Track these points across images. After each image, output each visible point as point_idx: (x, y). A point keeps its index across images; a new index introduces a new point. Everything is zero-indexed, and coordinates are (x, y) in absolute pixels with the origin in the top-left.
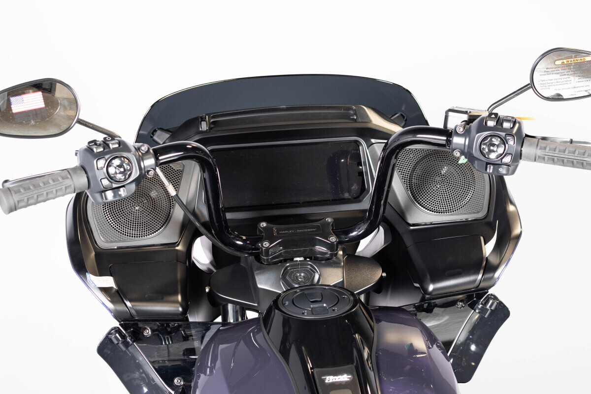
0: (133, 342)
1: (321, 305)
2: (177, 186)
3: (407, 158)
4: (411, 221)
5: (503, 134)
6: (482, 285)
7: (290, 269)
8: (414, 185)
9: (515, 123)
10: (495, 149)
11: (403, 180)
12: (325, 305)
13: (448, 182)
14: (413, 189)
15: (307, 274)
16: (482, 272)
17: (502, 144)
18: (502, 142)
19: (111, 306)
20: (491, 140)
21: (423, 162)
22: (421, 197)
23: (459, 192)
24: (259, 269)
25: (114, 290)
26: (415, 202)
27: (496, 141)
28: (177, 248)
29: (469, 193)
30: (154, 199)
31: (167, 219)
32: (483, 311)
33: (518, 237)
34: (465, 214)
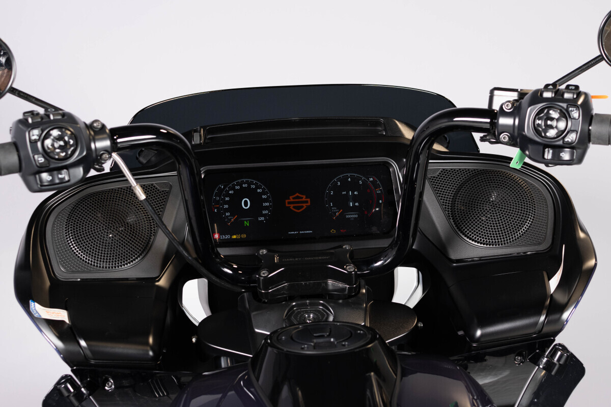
0: (90, 395)
1: (327, 339)
2: (162, 210)
3: (448, 180)
4: (454, 256)
5: (564, 105)
6: (546, 330)
7: (296, 310)
8: (458, 212)
9: (579, 94)
10: (554, 123)
11: (444, 207)
12: (332, 340)
13: (501, 207)
14: (456, 216)
15: (317, 315)
16: (545, 312)
17: (564, 117)
18: (562, 114)
19: (60, 344)
20: (548, 112)
21: (469, 184)
22: (466, 226)
23: (515, 219)
24: (257, 309)
25: (66, 326)
26: (459, 233)
27: (554, 114)
28: (157, 284)
29: (527, 220)
30: (131, 225)
31: (146, 248)
32: (549, 366)
33: (592, 270)
34: (523, 245)
